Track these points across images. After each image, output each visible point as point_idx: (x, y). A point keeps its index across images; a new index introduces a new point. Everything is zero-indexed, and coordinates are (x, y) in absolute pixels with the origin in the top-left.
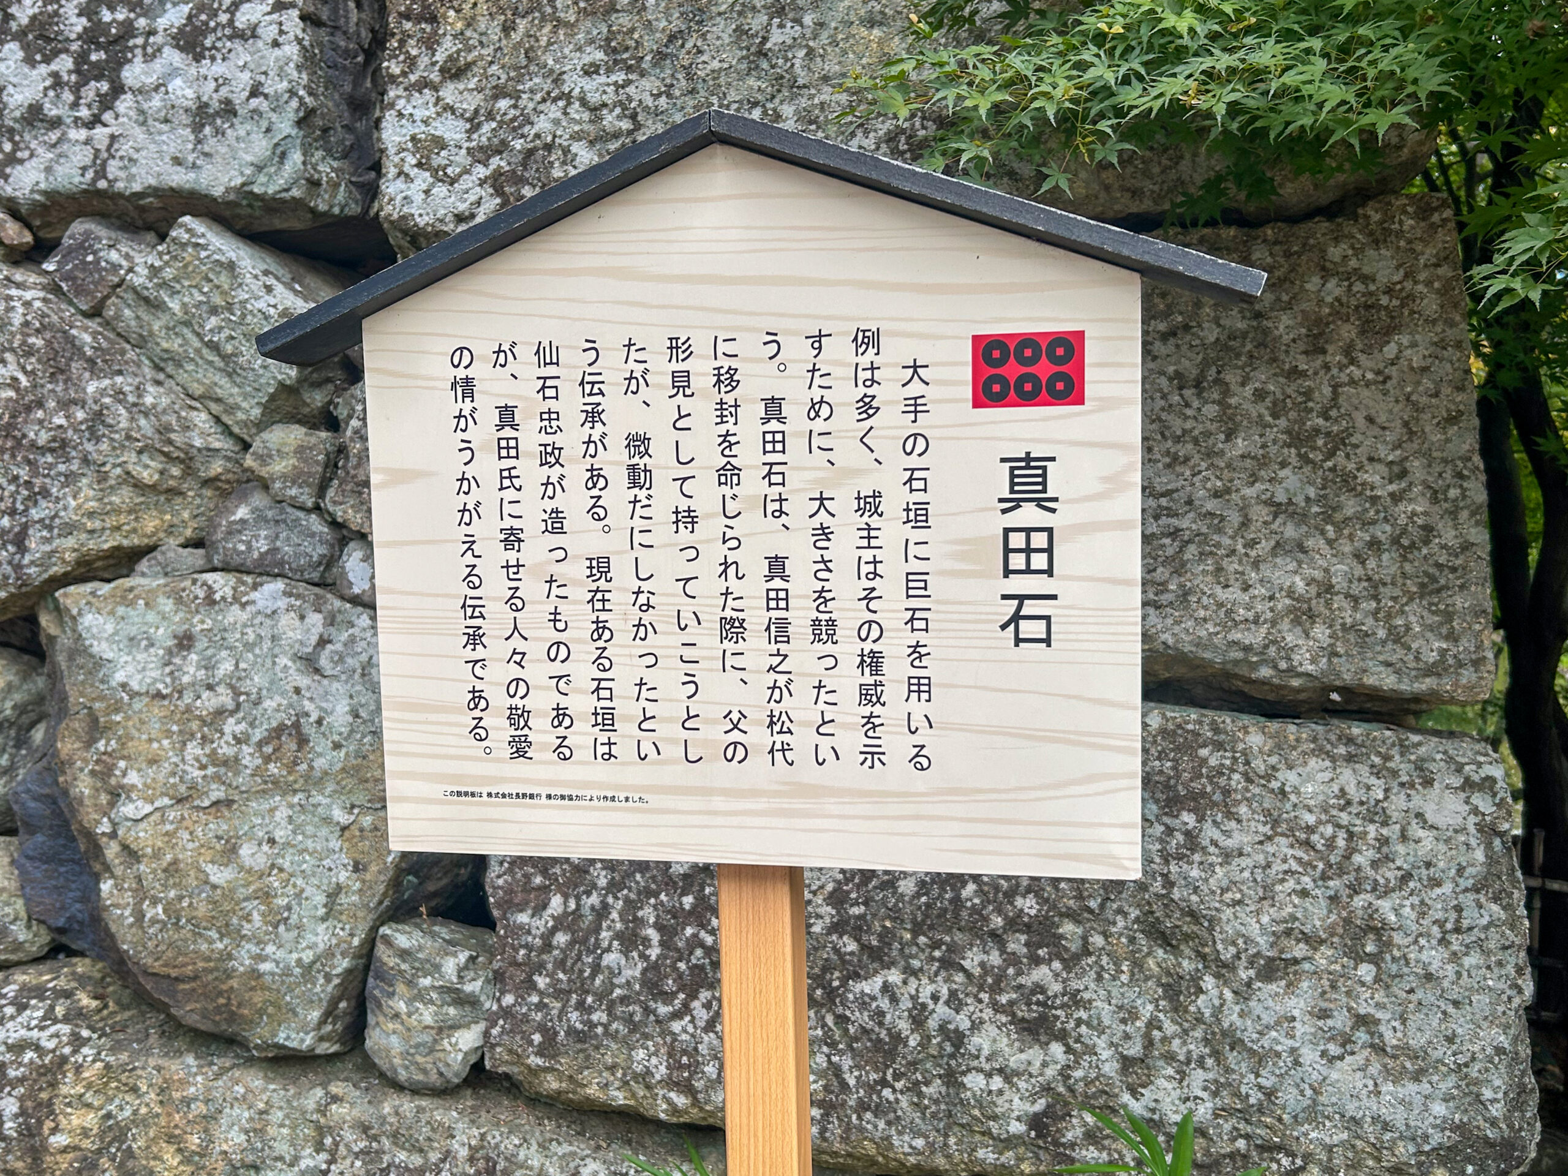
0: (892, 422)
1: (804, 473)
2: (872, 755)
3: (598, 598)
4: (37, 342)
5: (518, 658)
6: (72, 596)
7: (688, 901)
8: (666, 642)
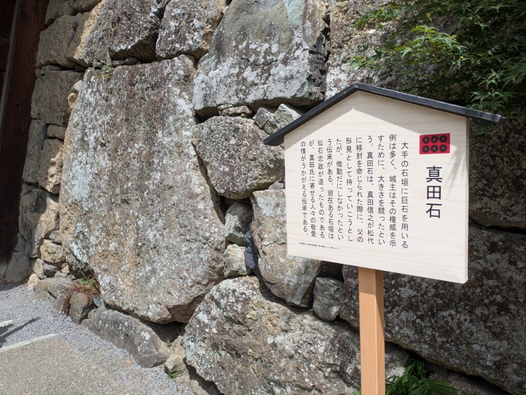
0: (399, 158)
1: (377, 171)
2: (393, 243)
3: (330, 200)
4: (251, 135)
5: (313, 213)
6: (256, 193)
7: (393, 282)
8: (345, 211)
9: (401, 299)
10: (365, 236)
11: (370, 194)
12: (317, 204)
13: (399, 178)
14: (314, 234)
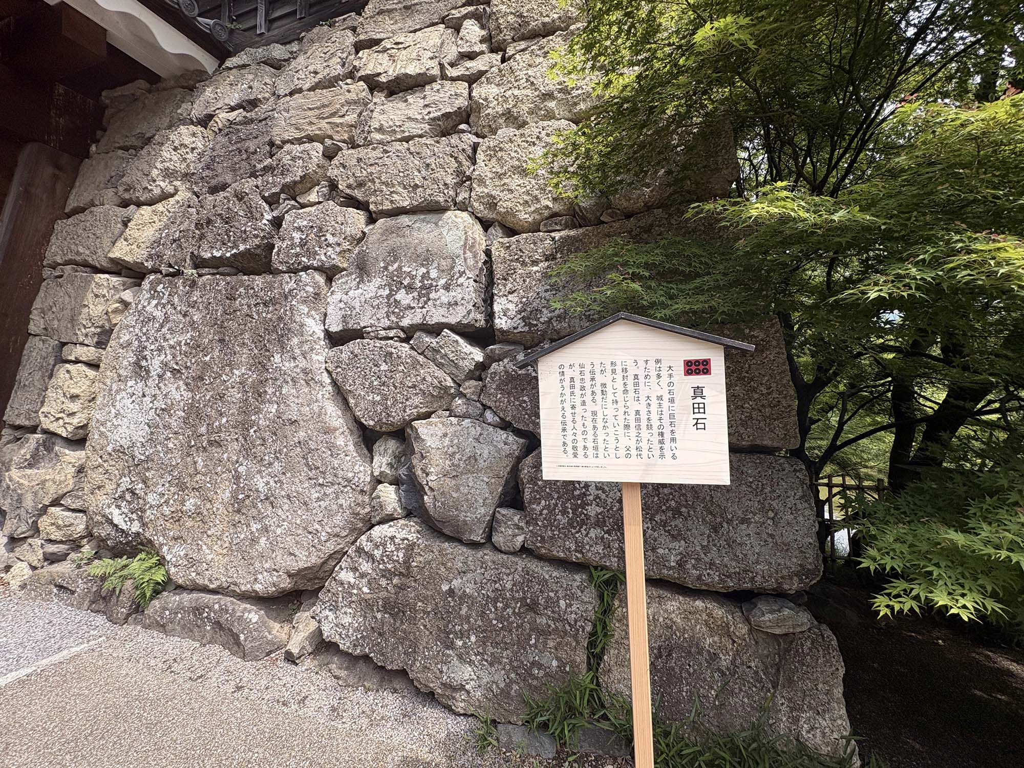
0: (665, 379)
1: (644, 392)
2: (662, 456)
3: (594, 420)
5: (575, 434)
6: (416, 424)
8: (611, 430)
9: (588, 517)
10: (634, 452)
11: (637, 412)
12: (579, 425)
13: (666, 397)
14: (575, 455)
